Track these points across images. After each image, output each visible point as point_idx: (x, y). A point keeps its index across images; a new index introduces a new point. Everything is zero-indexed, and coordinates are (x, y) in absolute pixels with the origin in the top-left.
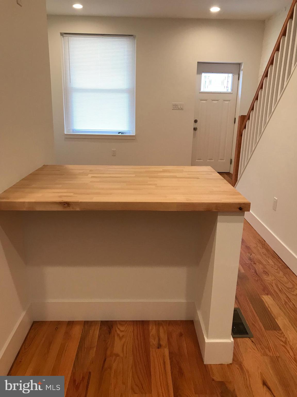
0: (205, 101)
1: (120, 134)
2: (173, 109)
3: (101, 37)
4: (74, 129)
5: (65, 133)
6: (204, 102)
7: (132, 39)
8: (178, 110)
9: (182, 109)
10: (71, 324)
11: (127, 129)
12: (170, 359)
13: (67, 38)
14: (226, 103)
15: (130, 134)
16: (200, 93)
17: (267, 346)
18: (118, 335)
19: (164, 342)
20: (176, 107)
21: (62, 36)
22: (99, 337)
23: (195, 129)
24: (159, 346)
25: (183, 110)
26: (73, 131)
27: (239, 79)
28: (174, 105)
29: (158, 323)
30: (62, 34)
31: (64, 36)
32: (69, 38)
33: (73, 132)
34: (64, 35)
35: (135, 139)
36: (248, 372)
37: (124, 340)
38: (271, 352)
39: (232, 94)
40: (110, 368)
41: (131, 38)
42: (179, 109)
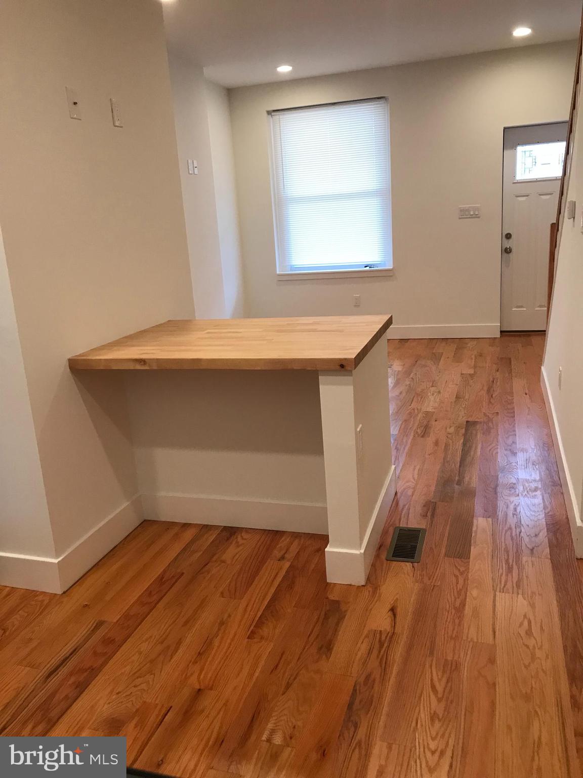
1: (368, 268)
2: (460, 218)
3: (332, 107)
4: (294, 265)
5: (278, 273)
6: (524, 199)
7: (382, 104)
8: (470, 218)
9: (477, 216)
10: (186, 526)
11: (380, 259)
12: (286, 572)
13: (277, 117)
15: (385, 267)
16: (514, 183)
17: (431, 573)
18: (237, 542)
19: (291, 555)
20: (465, 214)
21: (270, 116)
22: (213, 542)
23: (507, 251)
24: (283, 558)
25: (479, 217)
26: (292, 268)
28: (461, 211)
29: (296, 535)
30: (269, 113)
31: (274, 115)
32: (281, 117)
33: (291, 270)
34: (272, 114)
35: (391, 276)
36: (380, 596)
37: (241, 548)
38: (431, 581)
40: (208, 572)
41: (382, 101)
42: (472, 217)
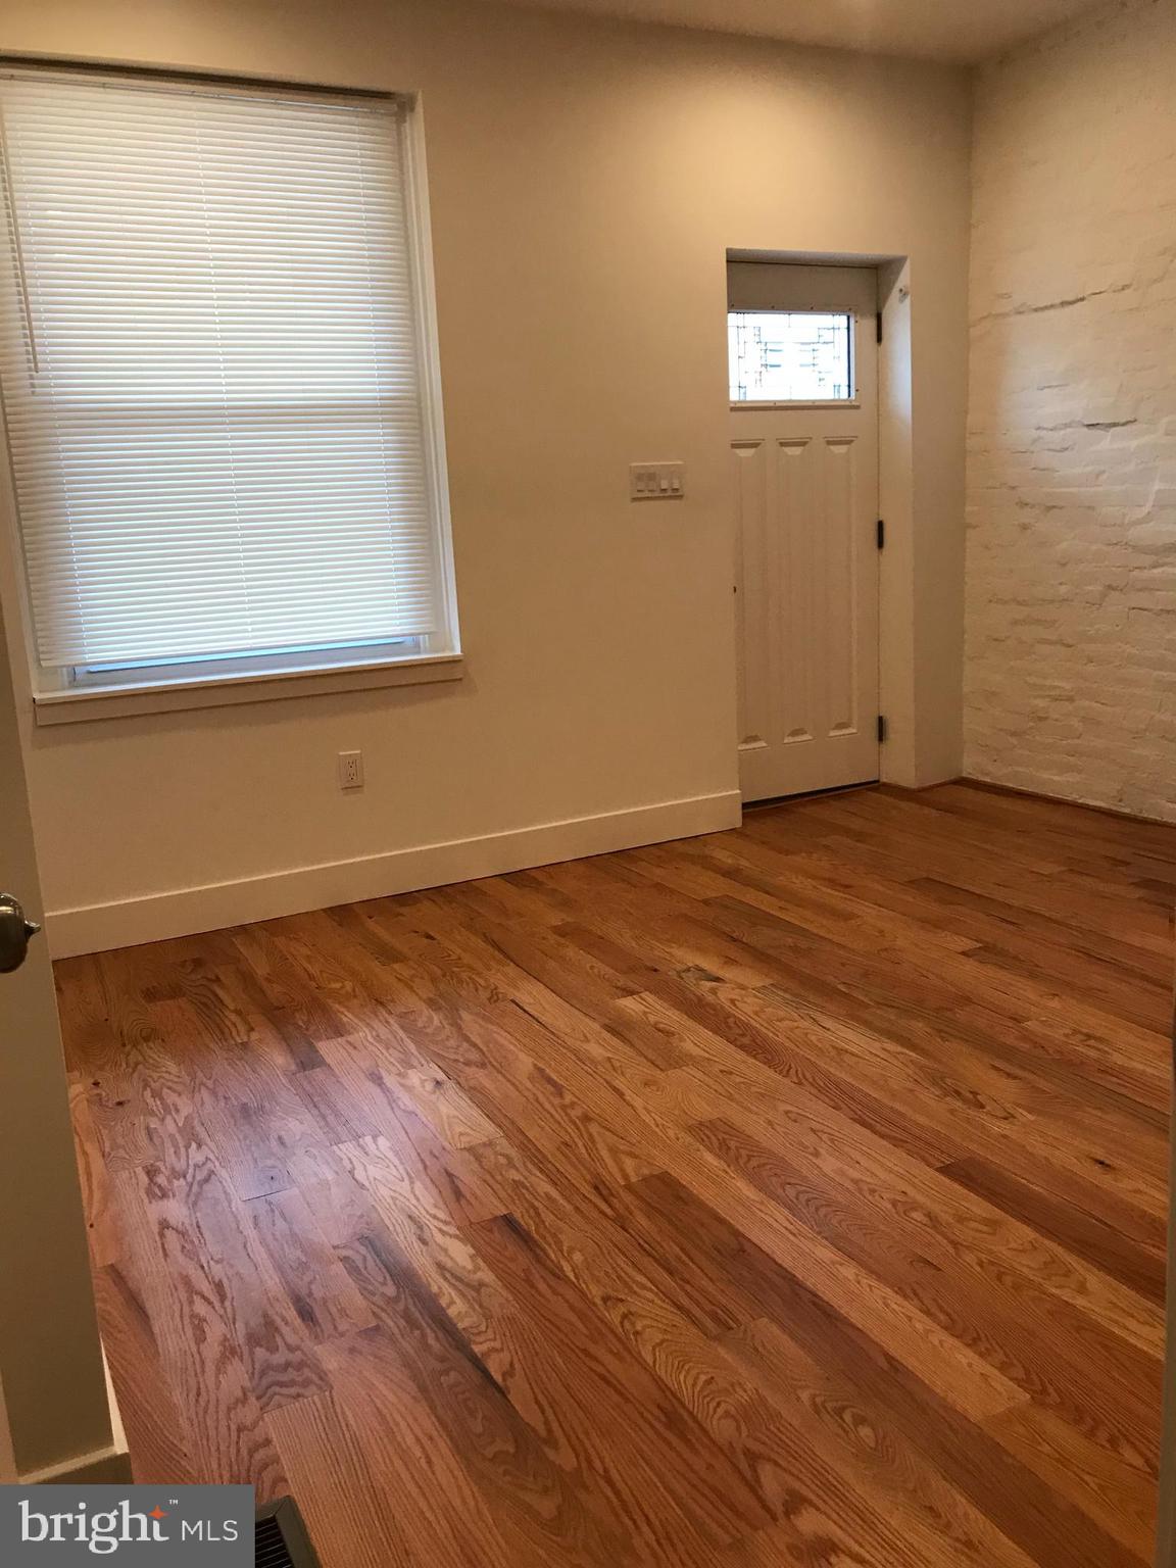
0: (753, 450)
2: (635, 499)
5: (36, 696)
8: (658, 498)
9: (676, 495)
11: (406, 629)
14: (837, 452)
20: (647, 487)
25: (681, 497)
27: (879, 339)
28: (639, 477)
39: (857, 407)
41: (381, 106)
42: (663, 495)
